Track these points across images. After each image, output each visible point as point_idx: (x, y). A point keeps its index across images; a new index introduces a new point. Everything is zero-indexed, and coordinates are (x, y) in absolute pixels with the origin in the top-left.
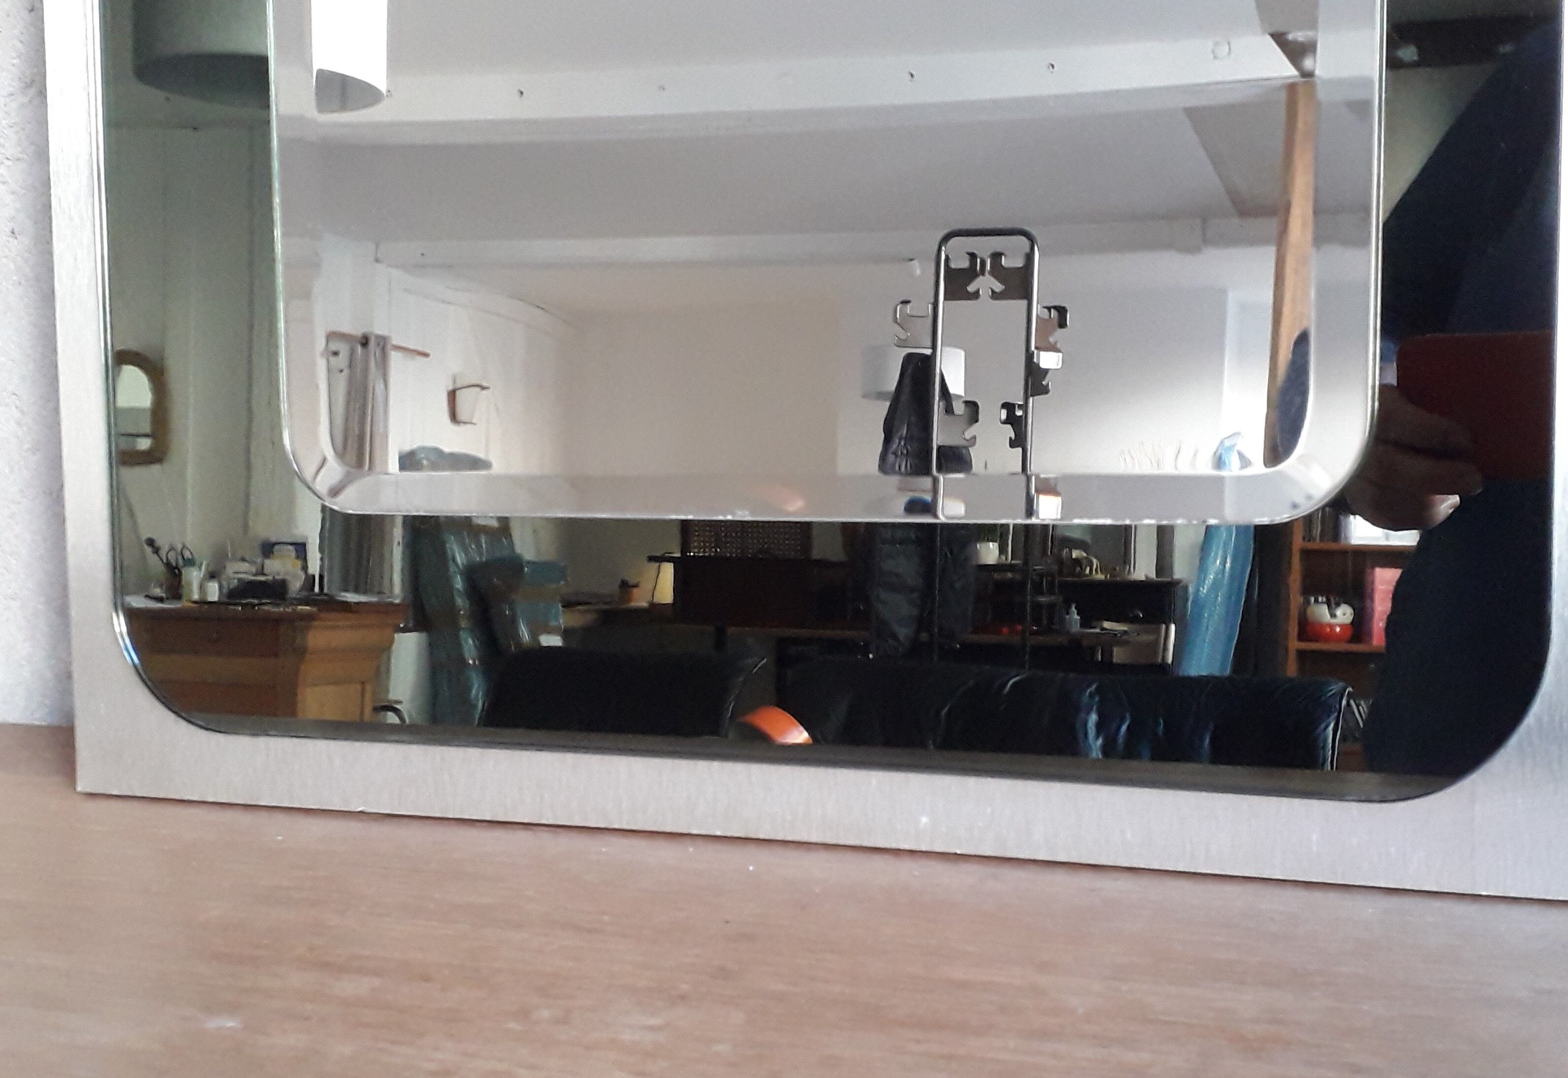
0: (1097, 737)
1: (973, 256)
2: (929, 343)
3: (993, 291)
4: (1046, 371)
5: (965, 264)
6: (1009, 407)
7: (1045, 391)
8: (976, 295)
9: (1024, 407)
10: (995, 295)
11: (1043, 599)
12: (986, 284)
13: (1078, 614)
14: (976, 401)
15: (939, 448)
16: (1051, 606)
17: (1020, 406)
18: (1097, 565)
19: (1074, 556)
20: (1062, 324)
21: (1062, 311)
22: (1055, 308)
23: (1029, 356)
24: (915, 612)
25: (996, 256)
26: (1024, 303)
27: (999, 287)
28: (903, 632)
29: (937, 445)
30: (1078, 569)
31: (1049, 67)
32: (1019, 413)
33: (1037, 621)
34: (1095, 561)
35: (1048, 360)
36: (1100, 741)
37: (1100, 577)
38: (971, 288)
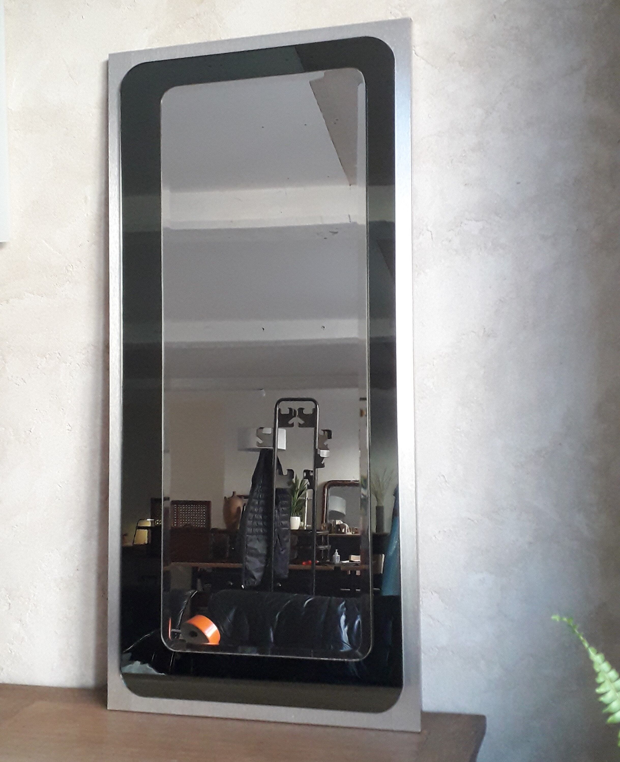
0: (345, 626)
1: (291, 409)
2: (272, 444)
3: (300, 424)
4: (323, 458)
5: (287, 412)
6: (307, 472)
7: (323, 466)
8: (292, 425)
9: (314, 472)
10: (300, 425)
11: (322, 547)
12: (296, 420)
13: (339, 554)
14: (293, 469)
15: (277, 489)
16: (326, 551)
17: (312, 471)
18: (348, 528)
19: (337, 523)
20: (330, 437)
21: (329, 432)
22: (326, 430)
23: (316, 451)
24: (263, 566)
25: (301, 410)
26: (313, 429)
27: (302, 422)
28: (257, 575)
29: (276, 488)
30: (339, 530)
31: (322, 328)
32: (312, 474)
33: (318, 557)
34: (347, 526)
35: (324, 453)
36: (346, 628)
37: (350, 533)
38: (290, 422)
